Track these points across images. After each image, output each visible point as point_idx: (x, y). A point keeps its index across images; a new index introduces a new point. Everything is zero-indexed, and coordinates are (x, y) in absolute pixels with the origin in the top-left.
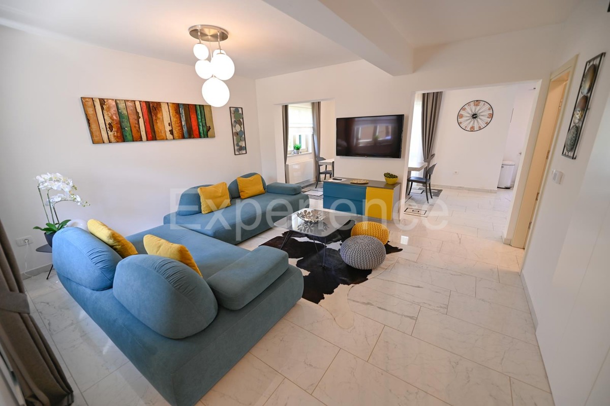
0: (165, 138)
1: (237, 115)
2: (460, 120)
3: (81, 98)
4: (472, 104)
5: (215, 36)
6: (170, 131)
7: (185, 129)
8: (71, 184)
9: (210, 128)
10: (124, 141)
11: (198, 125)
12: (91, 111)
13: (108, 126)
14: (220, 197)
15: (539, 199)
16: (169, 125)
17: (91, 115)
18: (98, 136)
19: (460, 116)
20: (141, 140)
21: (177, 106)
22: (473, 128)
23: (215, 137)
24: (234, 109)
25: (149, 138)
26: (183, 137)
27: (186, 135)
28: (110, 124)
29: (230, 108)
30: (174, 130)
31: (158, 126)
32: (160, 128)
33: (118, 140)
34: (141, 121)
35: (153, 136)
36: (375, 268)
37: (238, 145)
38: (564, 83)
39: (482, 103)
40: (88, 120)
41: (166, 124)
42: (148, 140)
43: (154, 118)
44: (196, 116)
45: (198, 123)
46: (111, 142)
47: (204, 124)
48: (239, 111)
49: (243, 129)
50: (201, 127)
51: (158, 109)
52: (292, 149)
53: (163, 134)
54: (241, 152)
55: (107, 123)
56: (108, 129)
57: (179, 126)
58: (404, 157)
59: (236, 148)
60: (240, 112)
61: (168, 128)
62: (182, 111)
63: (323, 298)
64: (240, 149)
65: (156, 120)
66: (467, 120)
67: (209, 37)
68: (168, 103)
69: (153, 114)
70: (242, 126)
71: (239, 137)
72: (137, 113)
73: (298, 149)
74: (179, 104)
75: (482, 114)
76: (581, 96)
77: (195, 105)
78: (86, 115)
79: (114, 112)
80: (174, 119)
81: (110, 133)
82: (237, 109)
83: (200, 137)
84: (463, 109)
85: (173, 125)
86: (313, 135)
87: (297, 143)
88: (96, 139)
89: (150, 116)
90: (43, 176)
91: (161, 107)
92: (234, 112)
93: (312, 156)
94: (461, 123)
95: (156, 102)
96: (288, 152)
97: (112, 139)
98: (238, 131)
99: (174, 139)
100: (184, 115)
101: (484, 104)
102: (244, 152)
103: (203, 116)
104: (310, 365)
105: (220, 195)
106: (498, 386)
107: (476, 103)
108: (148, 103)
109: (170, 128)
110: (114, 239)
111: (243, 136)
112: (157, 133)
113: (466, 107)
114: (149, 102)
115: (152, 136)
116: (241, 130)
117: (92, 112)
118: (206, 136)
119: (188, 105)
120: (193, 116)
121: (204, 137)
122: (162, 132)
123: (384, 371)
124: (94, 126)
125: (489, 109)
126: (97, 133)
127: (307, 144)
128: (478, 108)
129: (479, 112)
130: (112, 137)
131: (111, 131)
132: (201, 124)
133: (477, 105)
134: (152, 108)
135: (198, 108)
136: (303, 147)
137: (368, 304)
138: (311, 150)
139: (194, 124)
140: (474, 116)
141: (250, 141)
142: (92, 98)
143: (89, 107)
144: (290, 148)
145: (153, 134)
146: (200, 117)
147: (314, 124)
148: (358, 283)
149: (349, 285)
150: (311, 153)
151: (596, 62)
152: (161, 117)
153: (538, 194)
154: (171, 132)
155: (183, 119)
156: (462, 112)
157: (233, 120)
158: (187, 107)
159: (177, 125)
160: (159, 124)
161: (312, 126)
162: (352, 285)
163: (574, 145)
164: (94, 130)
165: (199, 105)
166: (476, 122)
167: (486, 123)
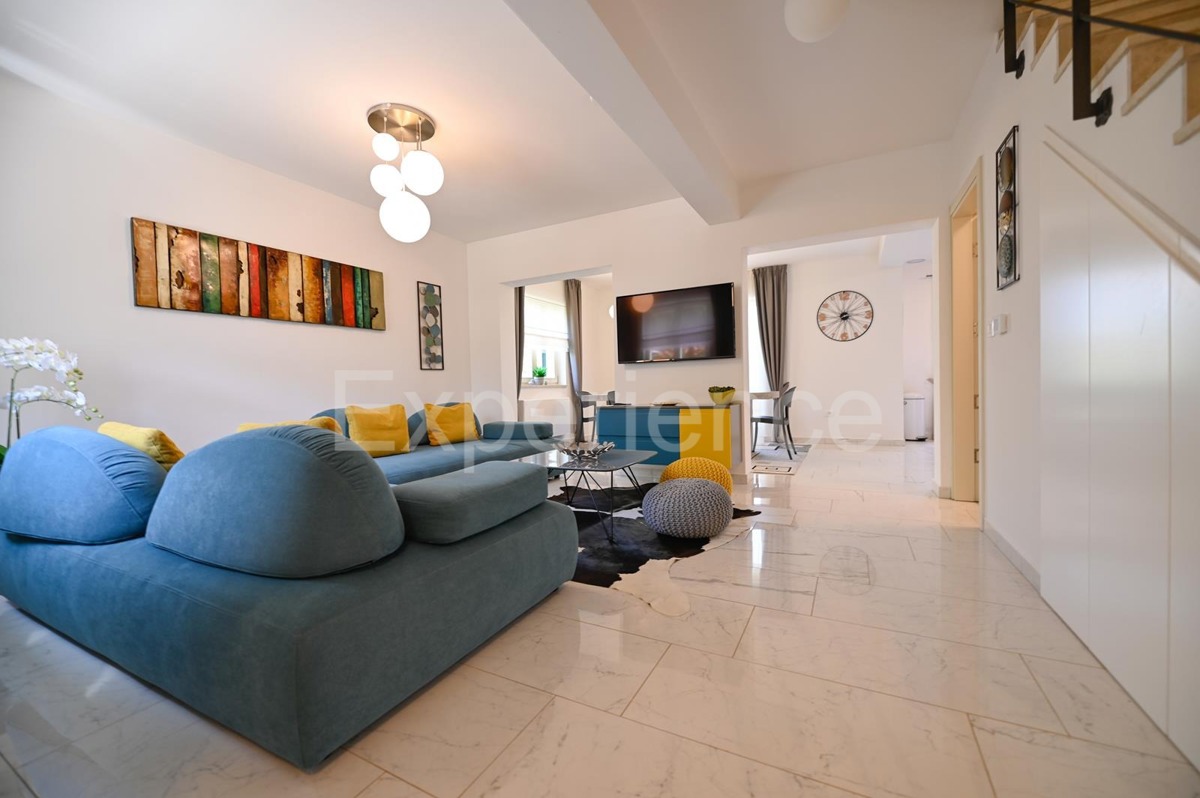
0: (287, 318)
1: (430, 299)
2: (822, 324)
3: (132, 218)
4: (837, 297)
5: (412, 128)
6: (298, 305)
7: (328, 307)
8: (74, 363)
9: (377, 313)
10: (203, 311)
11: (355, 303)
12: (145, 244)
13: (174, 277)
14: (390, 429)
15: (980, 405)
16: (299, 295)
17: (144, 252)
18: (150, 291)
19: (820, 317)
20: (237, 312)
21: (319, 265)
22: (844, 335)
23: (384, 330)
24: (425, 286)
25: (254, 311)
26: (323, 321)
27: (328, 319)
28: (180, 274)
29: (418, 282)
30: (306, 305)
31: (276, 293)
32: (280, 296)
33: (189, 305)
34: (244, 278)
35: (262, 308)
36: (715, 535)
37: (428, 351)
38: (972, 220)
39: (852, 296)
40: (136, 260)
41: (293, 292)
42: (251, 315)
43: (271, 277)
44: (351, 286)
45: (355, 298)
46: (175, 309)
47: (367, 304)
48: (434, 291)
49: (439, 324)
50: (360, 308)
51: (281, 263)
52: (531, 376)
53: (284, 310)
54: (432, 366)
55: (175, 270)
56: (174, 282)
57: (318, 299)
58: (741, 357)
59: (424, 356)
60: (437, 292)
61: (295, 300)
62: (327, 273)
63: (620, 579)
64: (432, 360)
65: (274, 281)
66: (834, 323)
67: (402, 129)
68: (301, 256)
69: (269, 269)
70: (438, 318)
71: (431, 334)
72: (239, 263)
73: (541, 375)
74: (322, 260)
75: (855, 312)
76: (1001, 195)
77: (354, 268)
78: (135, 250)
79: (193, 254)
80: (308, 285)
81: (175, 289)
82: (430, 287)
83: (357, 326)
84: (823, 305)
85: (306, 296)
86: (568, 353)
87: (539, 366)
88: (144, 296)
89: (263, 272)
90: (12, 341)
91: (287, 260)
92: (426, 291)
93: (568, 391)
94: (824, 328)
95: (279, 251)
96: (523, 381)
97: (179, 303)
98: (431, 325)
99: (304, 321)
100: (329, 280)
101: (856, 297)
102: (439, 366)
103: (366, 289)
104: (609, 672)
105: (390, 425)
106: (1003, 669)
107: (844, 295)
108: (262, 251)
109: (299, 300)
110: (162, 445)
111: (439, 336)
112: (271, 305)
113: (828, 302)
114: (265, 248)
115: (262, 310)
116: (436, 325)
117: (148, 247)
118: (369, 326)
119: (340, 265)
120: (347, 286)
121: (364, 327)
122: (283, 304)
123: (771, 667)
124: (145, 273)
125: (866, 305)
126: (150, 287)
127: (557, 368)
128: (848, 303)
129: (851, 309)
130: (179, 299)
131: (179, 287)
132: (360, 302)
133: (845, 299)
134: (269, 260)
135: (358, 272)
136: (550, 375)
137: (713, 581)
138: (564, 380)
139: (347, 298)
140: (844, 316)
141: (451, 348)
142: (154, 223)
143: (144, 237)
144: (527, 373)
145: (264, 306)
146: (359, 289)
147: (569, 333)
148: (687, 556)
149: (668, 558)
150: (564, 387)
151: (1010, 144)
152: (284, 277)
153: (976, 397)
154: (301, 307)
155: (328, 288)
156: (823, 311)
157: (422, 306)
158: (338, 269)
159: (314, 296)
160: (278, 289)
161: (566, 337)
162: (674, 559)
163: (1011, 262)
164: (144, 279)
165: (361, 269)
166: (848, 326)
167: (865, 326)
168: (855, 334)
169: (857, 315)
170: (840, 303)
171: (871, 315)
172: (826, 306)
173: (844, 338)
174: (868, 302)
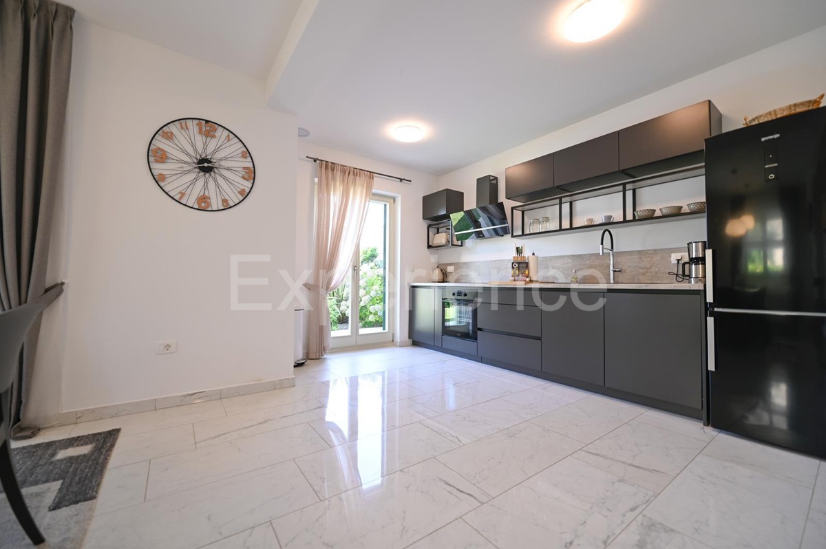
2: (159, 168)
4: (192, 126)
19: (154, 154)
66: (183, 173)
75: (224, 163)
84: (164, 132)
94: (162, 177)
101: (226, 137)
107: (205, 127)
113: (174, 129)
125: (243, 155)
128: (211, 143)
129: (217, 156)
133: (208, 134)
140: (205, 165)
156: (161, 143)
166: (211, 183)
167: (242, 192)
168: (225, 201)
169: (228, 169)
170: (199, 141)
171: (251, 174)
172: (170, 136)
173: (203, 205)
174: (247, 153)
